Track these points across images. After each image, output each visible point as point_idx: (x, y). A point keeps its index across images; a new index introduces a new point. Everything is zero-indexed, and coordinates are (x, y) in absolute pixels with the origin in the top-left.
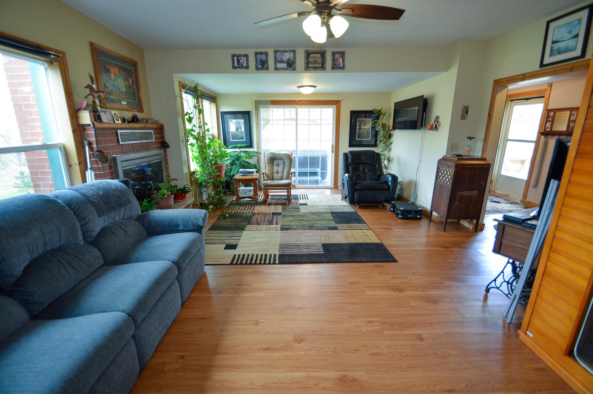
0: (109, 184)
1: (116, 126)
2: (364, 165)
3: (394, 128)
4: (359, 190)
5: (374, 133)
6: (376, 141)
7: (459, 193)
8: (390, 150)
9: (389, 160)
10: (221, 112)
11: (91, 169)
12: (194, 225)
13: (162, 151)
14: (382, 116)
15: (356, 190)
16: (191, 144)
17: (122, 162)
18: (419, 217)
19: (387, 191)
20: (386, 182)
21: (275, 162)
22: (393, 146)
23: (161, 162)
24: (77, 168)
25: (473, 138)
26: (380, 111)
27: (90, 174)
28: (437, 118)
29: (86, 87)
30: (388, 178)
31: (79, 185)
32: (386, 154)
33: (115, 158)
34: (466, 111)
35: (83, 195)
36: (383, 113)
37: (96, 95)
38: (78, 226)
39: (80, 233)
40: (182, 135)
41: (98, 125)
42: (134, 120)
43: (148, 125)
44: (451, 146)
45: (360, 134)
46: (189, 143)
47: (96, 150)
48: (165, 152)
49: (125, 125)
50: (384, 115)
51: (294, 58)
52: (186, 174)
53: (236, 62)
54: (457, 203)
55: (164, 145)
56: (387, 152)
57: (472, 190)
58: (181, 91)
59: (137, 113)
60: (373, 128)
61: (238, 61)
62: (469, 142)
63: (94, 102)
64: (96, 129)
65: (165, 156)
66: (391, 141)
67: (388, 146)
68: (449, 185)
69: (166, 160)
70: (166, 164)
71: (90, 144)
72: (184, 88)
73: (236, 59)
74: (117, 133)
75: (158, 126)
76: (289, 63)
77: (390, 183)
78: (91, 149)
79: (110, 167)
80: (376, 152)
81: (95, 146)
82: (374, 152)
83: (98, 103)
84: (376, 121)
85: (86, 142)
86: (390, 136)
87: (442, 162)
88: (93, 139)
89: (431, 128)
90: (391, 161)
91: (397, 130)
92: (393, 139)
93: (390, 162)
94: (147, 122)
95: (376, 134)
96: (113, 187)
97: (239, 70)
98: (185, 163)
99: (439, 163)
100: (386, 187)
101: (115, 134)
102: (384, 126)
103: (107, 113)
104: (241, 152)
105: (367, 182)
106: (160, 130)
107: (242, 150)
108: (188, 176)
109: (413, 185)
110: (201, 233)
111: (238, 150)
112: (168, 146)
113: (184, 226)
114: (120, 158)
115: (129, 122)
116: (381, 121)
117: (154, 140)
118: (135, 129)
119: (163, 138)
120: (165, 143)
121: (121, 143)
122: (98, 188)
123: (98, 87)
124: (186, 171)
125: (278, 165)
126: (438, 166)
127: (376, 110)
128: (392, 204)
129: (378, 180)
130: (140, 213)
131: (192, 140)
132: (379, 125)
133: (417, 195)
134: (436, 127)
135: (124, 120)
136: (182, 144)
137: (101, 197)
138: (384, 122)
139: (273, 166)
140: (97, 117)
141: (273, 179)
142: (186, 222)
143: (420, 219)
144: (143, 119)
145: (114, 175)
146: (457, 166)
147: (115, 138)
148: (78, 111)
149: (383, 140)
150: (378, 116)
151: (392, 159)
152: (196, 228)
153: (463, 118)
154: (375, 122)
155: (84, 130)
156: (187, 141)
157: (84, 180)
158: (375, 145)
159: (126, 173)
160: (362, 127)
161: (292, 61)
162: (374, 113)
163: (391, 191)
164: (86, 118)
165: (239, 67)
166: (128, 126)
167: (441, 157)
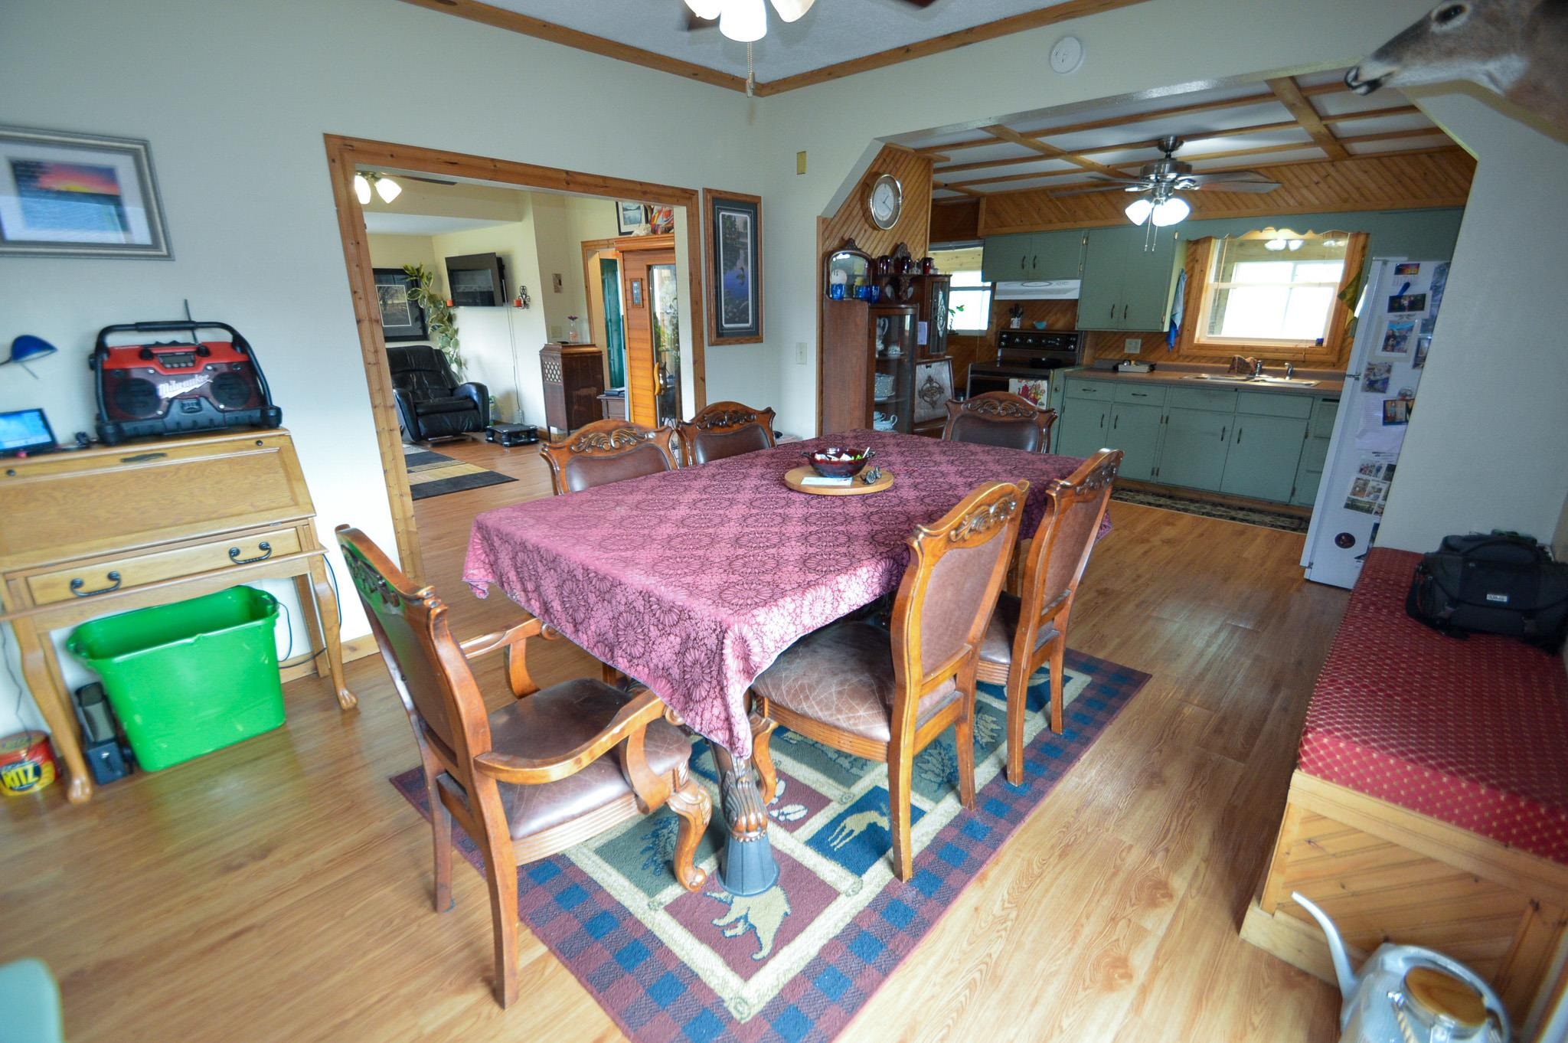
2: (418, 373)
3: (456, 303)
4: (423, 414)
5: (417, 313)
6: (424, 328)
7: (575, 393)
8: (457, 344)
9: (460, 364)
14: (425, 280)
15: (418, 415)
18: (533, 440)
19: (475, 412)
20: (469, 397)
22: (460, 337)
25: (576, 318)
26: (418, 270)
28: (524, 289)
30: (470, 392)
32: (452, 353)
34: (558, 281)
36: (425, 274)
44: (552, 330)
45: (387, 315)
50: (429, 279)
54: (576, 407)
56: (451, 349)
57: (589, 387)
60: (414, 304)
62: (572, 324)
66: (455, 326)
67: (452, 337)
68: (561, 383)
77: (475, 398)
80: (434, 348)
82: (430, 348)
84: (416, 291)
86: (451, 319)
87: (545, 353)
89: (519, 305)
90: (465, 365)
91: (462, 308)
92: (458, 324)
93: (463, 367)
95: (421, 316)
99: (541, 356)
100: (471, 405)
102: (433, 299)
105: (433, 401)
109: (513, 398)
116: (425, 289)
126: (542, 361)
127: (410, 268)
128: (489, 430)
129: (452, 395)
132: (424, 297)
133: (523, 413)
134: (525, 302)
138: (432, 292)
143: (535, 442)
146: (564, 356)
149: (439, 326)
150: (416, 280)
151: (466, 361)
153: (557, 290)
154: (413, 292)
158: (425, 337)
160: (390, 302)
162: (406, 274)
163: (481, 411)
167: (542, 347)
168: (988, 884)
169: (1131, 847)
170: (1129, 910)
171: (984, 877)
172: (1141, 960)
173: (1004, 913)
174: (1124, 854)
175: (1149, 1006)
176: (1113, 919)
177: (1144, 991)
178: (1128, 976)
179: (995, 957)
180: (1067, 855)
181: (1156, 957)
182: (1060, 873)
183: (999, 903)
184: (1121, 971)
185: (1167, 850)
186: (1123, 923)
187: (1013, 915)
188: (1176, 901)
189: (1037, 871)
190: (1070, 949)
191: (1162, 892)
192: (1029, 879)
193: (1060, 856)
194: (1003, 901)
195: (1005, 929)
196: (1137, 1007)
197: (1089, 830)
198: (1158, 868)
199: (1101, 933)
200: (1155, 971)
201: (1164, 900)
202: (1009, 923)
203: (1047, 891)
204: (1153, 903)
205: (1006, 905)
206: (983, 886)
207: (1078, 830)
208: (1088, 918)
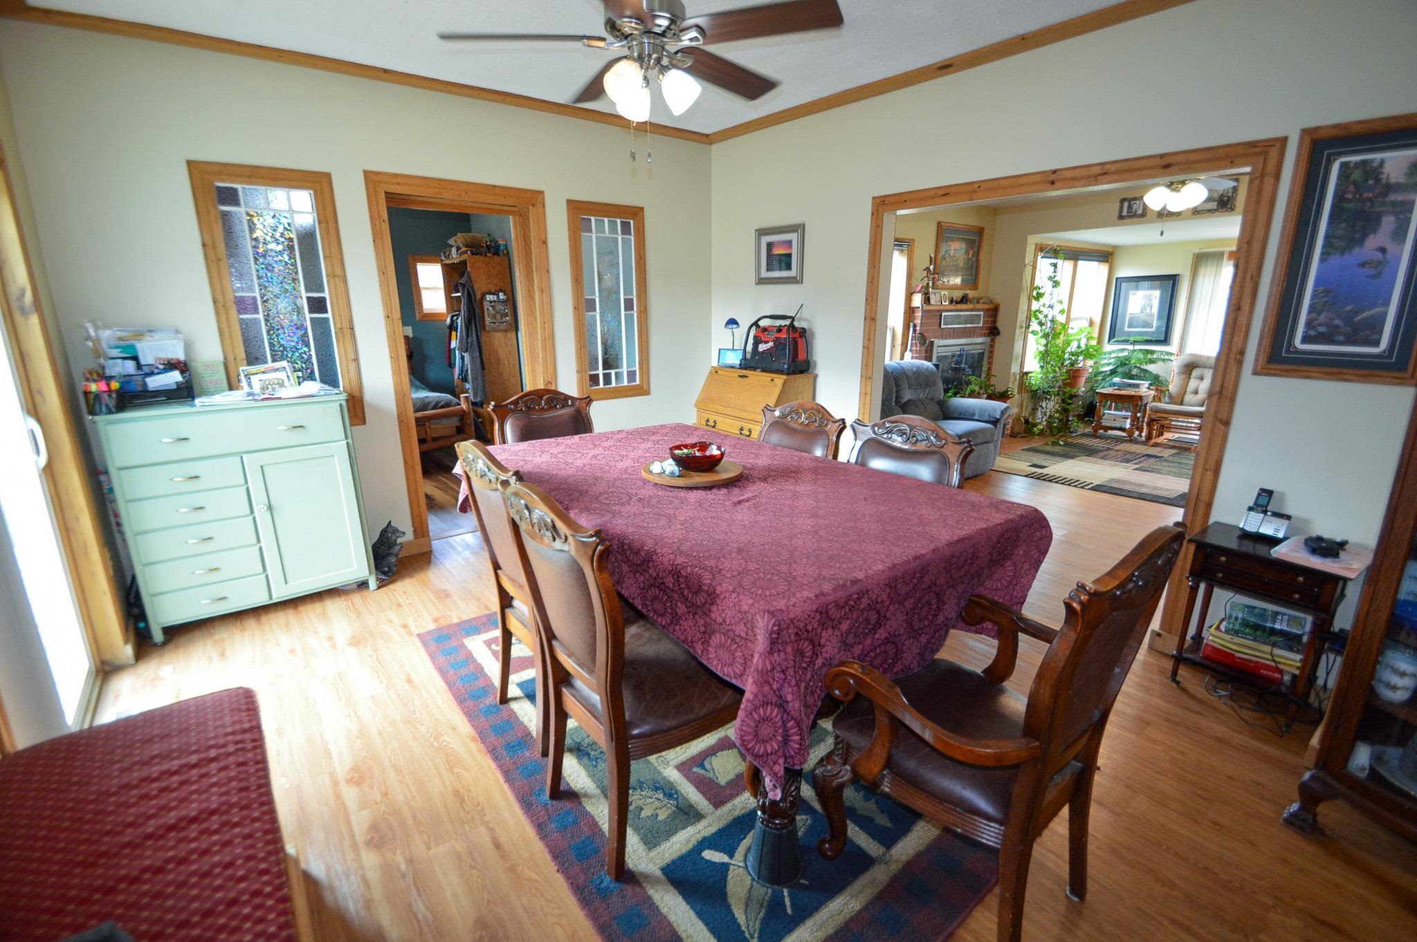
0: (922, 364)
1: (942, 308)
10: (1117, 279)
11: (911, 350)
12: (990, 416)
13: (988, 339)
16: (1033, 332)
17: (939, 347)
21: (1196, 373)
23: (983, 353)
24: (898, 349)
27: (908, 355)
29: (925, 270)
31: (898, 361)
33: (932, 342)
35: (902, 368)
37: (931, 277)
38: (895, 390)
39: (894, 395)
40: (1022, 317)
41: (926, 307)
42: (964, 300)
43: (978, 306)
46: (1030, 330)
47: (918, 332)
48: (993, 340)
49: (952, 307)
51: (1233, 193)
52: (1015, 374)
53: (1125, 209)
55: (993, 332)
58: (1035, 257)
59: (968, 292)
61: (1130, 207)
63: (928, 284)
64: (923, 311)
65: (992, 346)
69: (991, 352)
70: (991, 357)
71: (915, 326)
72: (1041, 250)
73: (1126, 204)
74: (941, 315)
75: (991, 306)
76: (1223, 200)
78: (915, 331)
79: (926, 351)
81: (918, 328)
83: (931, 284)
85: (911, 324)
88: (918, 321)
94: (978, 302)
96: (925, 367)
97: (1129, 220)
98: (1017, 358)
101: (939, 317)
103: (937, 295)
104: (1134, 351)
106: (993, 312)
107: (1138, 347)
108: (1018, 377)
110: (996, 426)
111: (1131, 347)
112: (998, 333)
113: (980, 416)
114: (937, 342)
115: (957, 303)
117: (981, 325)
118: (961, 311)
119: (994, 322)
120: (996, 328)
121: (942, 326)
122: (913, 365)
123: (934, 269)
124: (1015, 369)
125: (1201, 378)
130: (942, 397)
131: (1034, 326)
135: (951, 301)
136: (1019, 333)
137: (914, 373)
139: (1190, 378)
140: (927, 300)
141: (1181, 403)
142: (983, 411)
144: (974, 298)
145: (929, 359)
147: (938, 321)
148: (912, 294)
152: (992, 419)
155: (913, 312)
156: (1028, 327)
157: (902, 358)
159: (940, 358)
161: (1228, 197)
164: (917, 300)
165: (1129, 216)
166: (953, 307)
168: (468, 740)
169: (429, 848)
170: (383, 808)
171: (473, 739)
172: (351, 795)
173: (440, 741)
174: (426, 838)
175: (327, 781)
176: (386, 794)
177: (335, 784)
178: (349, 781)
179: (419, 726)
180: (455, 795)
181: (343, 804)
182: (443, 783)
183: (449, 740)
184: (355, 780)
185: (404, 876)
186: (379, 798)
187: (436, 744)
188: (361, 845)
189: (456, 770)
190: (391, 761)
191: (375, 840)
192: (453, 763)
193: (458, 791)
194: (449, 743)
195: (430, 737)
196: (332, 775)
197: (466, 826)
198: (395, 853)
199: (385, 782)
200: (338, 796)
201: (369, 838)
202: (432, 740)
203: (437, 769)
204: (374, 827)
205: (445, 744)
206: (468, 737)
207: (472, 818)
208: (400, 781)
